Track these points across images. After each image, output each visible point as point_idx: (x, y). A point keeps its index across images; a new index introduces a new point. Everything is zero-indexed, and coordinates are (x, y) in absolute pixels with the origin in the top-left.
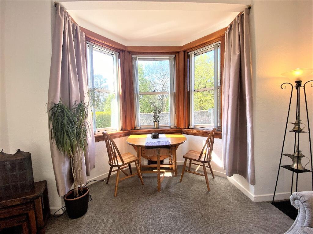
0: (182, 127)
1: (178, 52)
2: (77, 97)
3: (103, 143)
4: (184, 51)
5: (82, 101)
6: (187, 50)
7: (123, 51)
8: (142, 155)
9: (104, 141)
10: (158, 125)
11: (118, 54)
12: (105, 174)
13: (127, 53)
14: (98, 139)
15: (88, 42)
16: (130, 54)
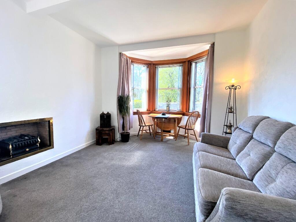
0: (185, 111)
1: (185, 62)
2: (127, 93)
3: (137, 116)
4: (189, 61)
5: (129, 94)
6: (190, 60)
7: (150, 64)
8: (158, 126)
9: (137, 115)
10: (169, 109)
11: (147, 66)
12: (137, 133)
13: (152, 65)
14: (135, 113)
15: (132, 63)
16: (155, 65)
